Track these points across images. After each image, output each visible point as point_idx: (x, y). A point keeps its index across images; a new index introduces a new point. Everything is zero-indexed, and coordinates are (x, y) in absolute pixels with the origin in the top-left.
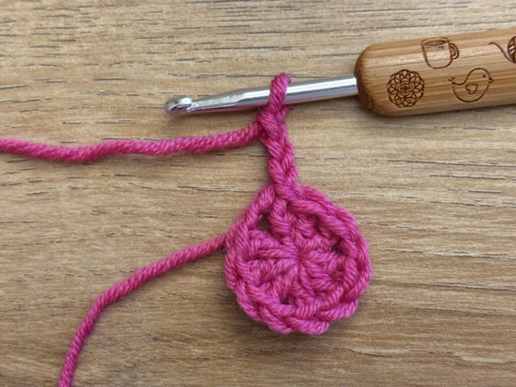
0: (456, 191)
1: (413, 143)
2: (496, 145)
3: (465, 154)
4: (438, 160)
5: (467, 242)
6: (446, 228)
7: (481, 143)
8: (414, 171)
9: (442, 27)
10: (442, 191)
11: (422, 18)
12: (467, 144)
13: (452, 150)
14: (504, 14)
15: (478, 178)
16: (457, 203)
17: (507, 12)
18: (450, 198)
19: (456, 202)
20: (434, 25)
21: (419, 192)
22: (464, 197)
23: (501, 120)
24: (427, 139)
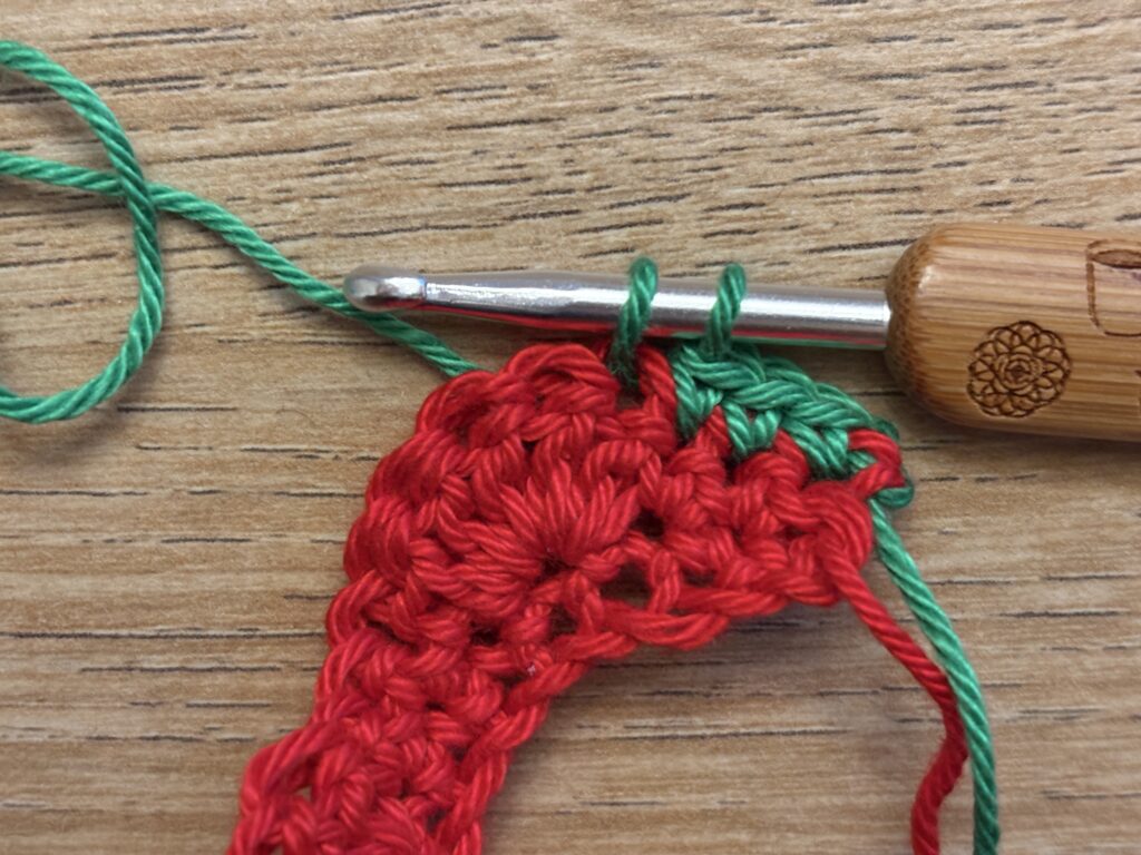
0: (153, 706)
1: (28, 586)
2: (253, 582)
3: (170, 608)
4: (100, 626)
5: (188, 835)
6: (133, 803)
7: (213, 577)
8: (37, 660)
9: (83, 262)
10: (115, 708)
11: (25, 241)
12: (175, 583)
13: (136, 600)
14: (259, 222)
15: (210, 670)
16: (156, 738)
17: (267, 214)
18: (137, 723)
19: (153, 734)
20: (60, 260)
21: (56, 713)
22: (176, 721)
23: (264, 513)
24: (66, 572)
